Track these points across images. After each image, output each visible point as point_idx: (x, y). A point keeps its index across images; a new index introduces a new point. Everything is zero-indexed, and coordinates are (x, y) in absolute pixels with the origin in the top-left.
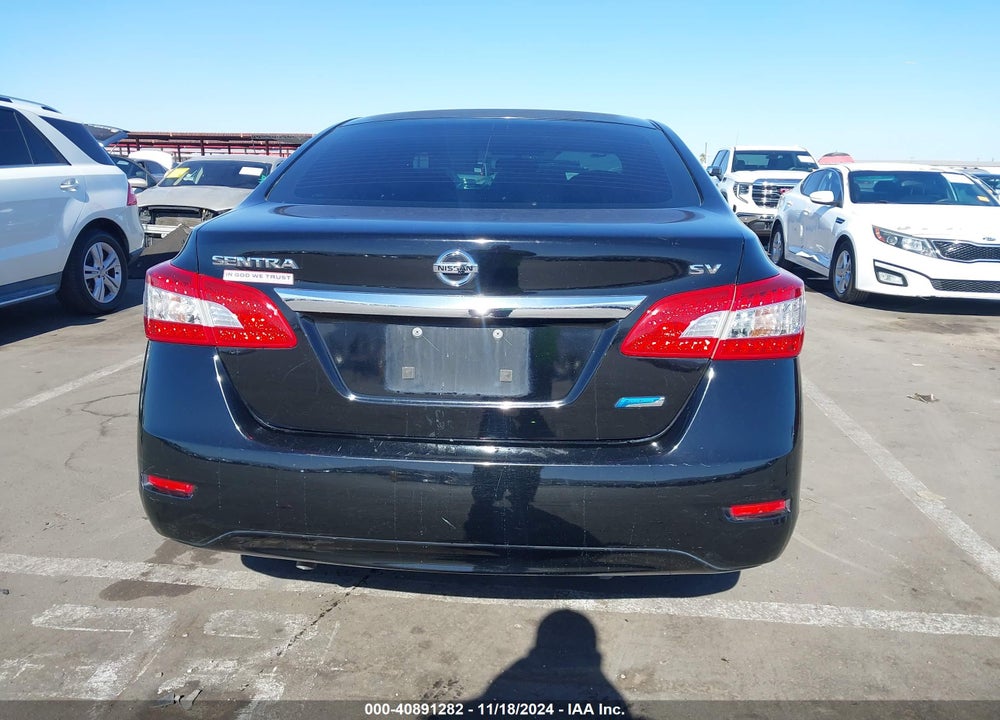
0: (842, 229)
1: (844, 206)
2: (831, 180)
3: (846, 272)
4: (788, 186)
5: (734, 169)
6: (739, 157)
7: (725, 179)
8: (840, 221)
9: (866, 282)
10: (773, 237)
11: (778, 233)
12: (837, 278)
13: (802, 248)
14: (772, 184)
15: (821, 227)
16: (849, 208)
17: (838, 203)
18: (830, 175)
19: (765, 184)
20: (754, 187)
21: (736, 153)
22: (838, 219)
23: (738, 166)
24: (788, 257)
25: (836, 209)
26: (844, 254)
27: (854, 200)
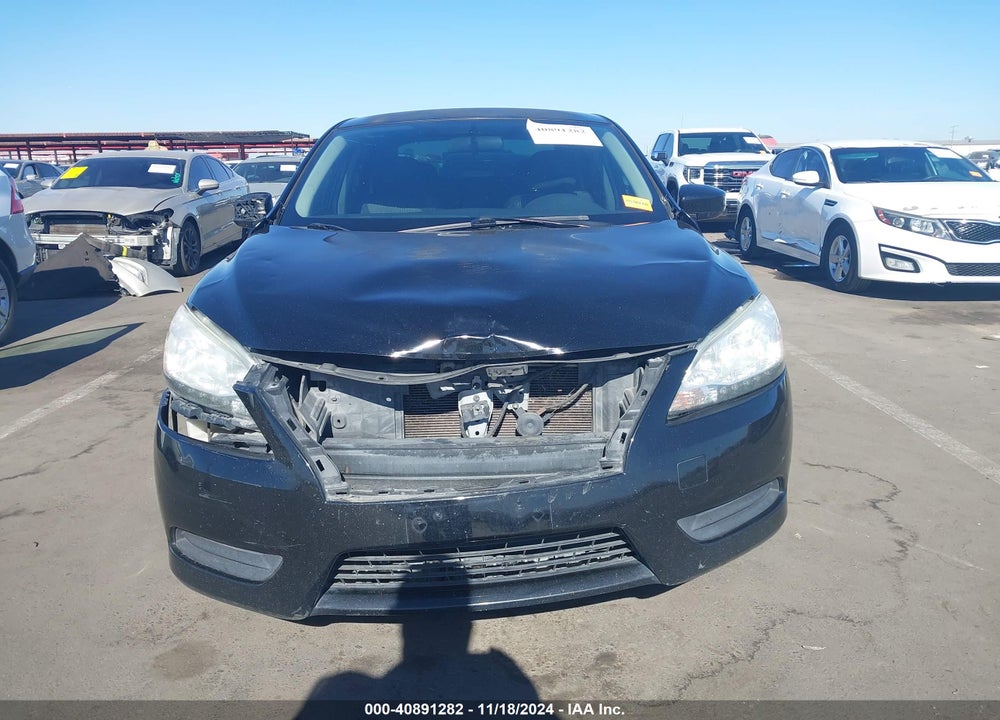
0: (833, 213)
1: (832, 186)
2: (809, 158)
3: (843, 258)
4: (753, 168)
5: (681, 153)
6: (684, 140)
7: (672, 164)
8: (830, 203)
9: (871, 267)
10: (740, 222)
11: (747, 220)
12: (832, 265)
13: (780, 234)
14: (722, 167)
15: (811, 212)
16: (838, 189)
17: (824, 183)
18: (806, 155)
19: (717, 167)
20: (706, 171)
21: (681, 136)
22: (827, 200)
23: (684, 150)
24: (761, 243)
25: (822, 191)
26: (840, 240)
27: (843, 179)
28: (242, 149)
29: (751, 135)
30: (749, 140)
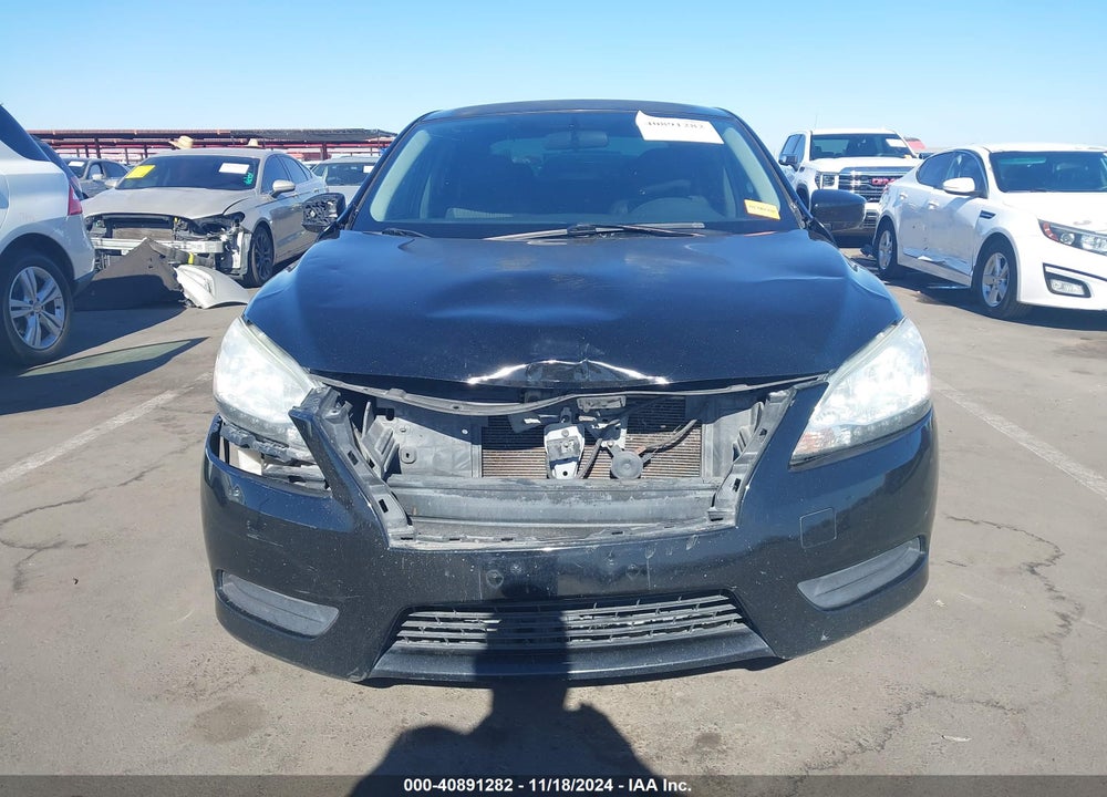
0: (989, 227)
1: (990, 195)
2: (965, 163)
3: (999, 280)
4: (896, 174)
5: (813, 157)
6: (817, 143)
7: (802, 169)
8: (987, 215)
9: (1033, 291)
10: (878, 238)
11: (888, 234)
12: (985, 287)
13: (925, 251)
14: (860, 173)
15: (964, 225)
16: (997, 199)
17: (981, 192)
18: (960, 160)
19: (853, 173)
20: (841, 178)
21: (813, 138)
22: (983, 212)
23: (816, 154)
24: (902, 261)
25: (978, 201)
26: (996, 258)
27: (1004, 187)
28: (325, 148)
29: (895, 137)
30: (892, 143)
